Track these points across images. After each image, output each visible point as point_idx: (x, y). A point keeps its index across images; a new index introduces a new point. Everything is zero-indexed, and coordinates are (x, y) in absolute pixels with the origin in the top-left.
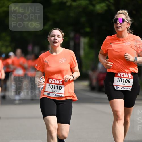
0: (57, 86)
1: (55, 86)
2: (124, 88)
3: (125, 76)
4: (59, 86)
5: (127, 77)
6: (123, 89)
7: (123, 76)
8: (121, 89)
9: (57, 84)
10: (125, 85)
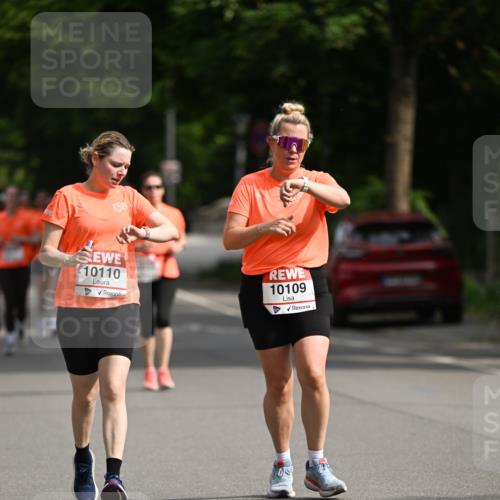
0: (110, 270)
1: (102, 269)
2: (296, 308)
3: (289, 278)
4: (113, 268)
5: (295, 277)
6: (292, 311)
7: (284, 279)
8: (287, 312)
9: (107, 264)
10: (295, 300)
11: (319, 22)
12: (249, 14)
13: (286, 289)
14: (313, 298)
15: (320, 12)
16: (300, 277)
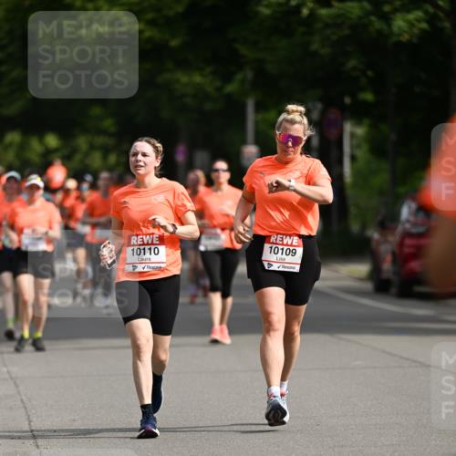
5: (289, 243)
10: (285, 261)
11: (386, 18)
12: (324, 12)
13: (280, 251)
14: (299, 262)
15: (387, 8)
16: (294, 244)
